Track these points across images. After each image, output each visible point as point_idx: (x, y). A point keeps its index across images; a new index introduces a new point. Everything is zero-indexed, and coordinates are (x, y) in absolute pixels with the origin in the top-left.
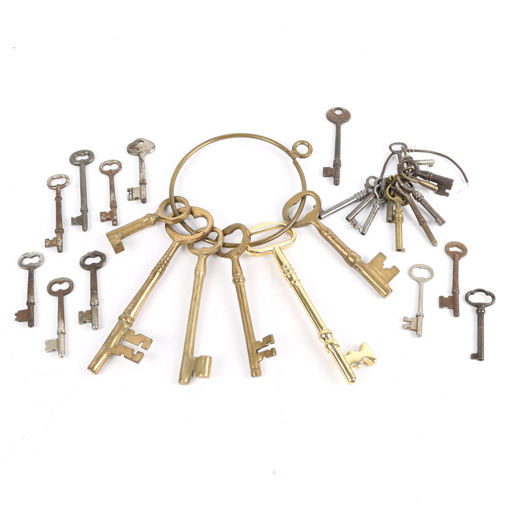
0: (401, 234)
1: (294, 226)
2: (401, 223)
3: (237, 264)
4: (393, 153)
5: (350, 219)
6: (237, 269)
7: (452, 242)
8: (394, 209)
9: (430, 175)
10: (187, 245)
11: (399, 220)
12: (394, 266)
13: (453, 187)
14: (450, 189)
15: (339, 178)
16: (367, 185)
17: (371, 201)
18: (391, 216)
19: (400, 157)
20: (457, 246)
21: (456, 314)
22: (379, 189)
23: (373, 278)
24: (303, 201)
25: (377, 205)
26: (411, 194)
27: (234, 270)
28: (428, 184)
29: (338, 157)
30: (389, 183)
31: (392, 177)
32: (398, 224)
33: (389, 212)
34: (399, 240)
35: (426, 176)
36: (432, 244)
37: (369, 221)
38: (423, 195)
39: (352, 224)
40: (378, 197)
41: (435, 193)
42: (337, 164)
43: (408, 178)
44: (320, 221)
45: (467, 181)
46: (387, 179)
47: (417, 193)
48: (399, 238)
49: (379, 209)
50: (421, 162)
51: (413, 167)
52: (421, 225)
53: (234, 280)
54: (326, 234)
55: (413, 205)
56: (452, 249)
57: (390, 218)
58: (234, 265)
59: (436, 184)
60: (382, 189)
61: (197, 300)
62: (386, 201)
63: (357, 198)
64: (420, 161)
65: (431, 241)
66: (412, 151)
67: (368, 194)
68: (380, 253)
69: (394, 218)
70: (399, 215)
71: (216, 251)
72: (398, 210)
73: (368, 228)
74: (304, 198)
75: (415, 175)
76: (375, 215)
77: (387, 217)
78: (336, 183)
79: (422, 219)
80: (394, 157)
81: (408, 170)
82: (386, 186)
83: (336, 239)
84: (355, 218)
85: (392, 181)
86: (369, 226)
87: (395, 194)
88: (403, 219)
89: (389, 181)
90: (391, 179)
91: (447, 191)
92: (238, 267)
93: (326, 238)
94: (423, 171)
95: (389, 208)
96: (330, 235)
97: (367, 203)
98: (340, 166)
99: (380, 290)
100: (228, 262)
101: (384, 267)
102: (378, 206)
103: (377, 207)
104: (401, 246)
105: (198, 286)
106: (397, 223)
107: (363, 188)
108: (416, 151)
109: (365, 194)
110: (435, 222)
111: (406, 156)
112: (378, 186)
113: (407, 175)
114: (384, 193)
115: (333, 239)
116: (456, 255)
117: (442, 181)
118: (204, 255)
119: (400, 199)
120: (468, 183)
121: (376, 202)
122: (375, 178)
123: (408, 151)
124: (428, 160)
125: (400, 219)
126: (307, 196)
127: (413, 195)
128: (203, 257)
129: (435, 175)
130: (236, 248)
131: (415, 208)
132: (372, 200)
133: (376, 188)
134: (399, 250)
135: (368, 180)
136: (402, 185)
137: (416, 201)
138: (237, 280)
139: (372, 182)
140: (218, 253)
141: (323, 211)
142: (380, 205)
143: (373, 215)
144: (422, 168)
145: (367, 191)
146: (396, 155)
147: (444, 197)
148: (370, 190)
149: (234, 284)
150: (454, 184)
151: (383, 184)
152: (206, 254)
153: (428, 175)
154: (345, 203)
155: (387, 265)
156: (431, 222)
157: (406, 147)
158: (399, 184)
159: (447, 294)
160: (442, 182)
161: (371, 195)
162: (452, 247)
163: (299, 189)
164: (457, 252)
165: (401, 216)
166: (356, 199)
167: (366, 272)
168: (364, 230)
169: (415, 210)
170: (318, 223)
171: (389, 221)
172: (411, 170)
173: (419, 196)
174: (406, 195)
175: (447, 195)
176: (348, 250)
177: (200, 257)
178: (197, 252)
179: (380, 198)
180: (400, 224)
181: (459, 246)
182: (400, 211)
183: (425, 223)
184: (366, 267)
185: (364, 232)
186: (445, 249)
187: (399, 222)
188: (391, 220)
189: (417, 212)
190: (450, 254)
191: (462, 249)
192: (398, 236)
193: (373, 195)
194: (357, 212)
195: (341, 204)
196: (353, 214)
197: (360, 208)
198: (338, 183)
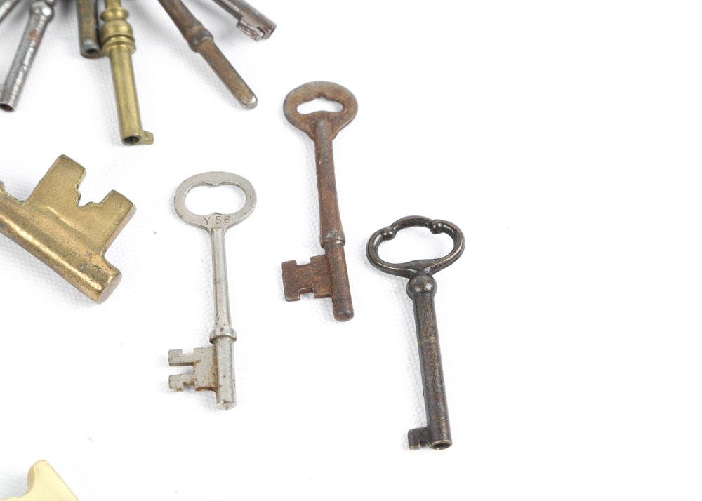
0: (130, 87)
2: (130, 52)
7: (305, 86)
8: (102, 8)
11: (119, 43)
12: (114, 194)
18: (92, 34)
20: (321, 95)
21: (343, 311)
23: (48, 242)
25: (40, 9)
32: (116, 57)
33: (85, 25)
34: (127, 106)
36: (240, 100)
37: (22, 60)
48: (126, 99)
49: (50, 19)
52: (194, 48)
56: (306, 109)
57: (91, 43)
65: (234, 93)
68: (63, 158)
69: (100, 38)
70: (116, 27)
72: (114, 11)
73: (21, 88)
76: (39, 43)
77: (82, 39)
79: (196, 28)
86: (24, 79)
88: (132, 39)
95: (83, 12)
99: (79, 279)
101: (83, 203)
102: (47, 11)
103: (41, 13)
106: (116, 52)
110: (239, 31)
116: (322, 124)
125: (123, 39)
134: (131, 140)
142: (51, 6)
143: (29, 38)
155: (92, 191)
156: (227, 36)
159: (305, 250)
162: (306, 100)
164: (323, 115)
165: (124, 29)
167: (25, 226)
171: (90, 53)
180: (125, 55)
181: (328, 94)
182: (120, 14)
183: (206, 38)
184: (21, 212)
185: (8, 100)
186: (284, 111)
187: (119, 49)
188: (95, 47)
189: (176, 9)
190: (303, 125)
191: (339, 101)
192: (121, 95)
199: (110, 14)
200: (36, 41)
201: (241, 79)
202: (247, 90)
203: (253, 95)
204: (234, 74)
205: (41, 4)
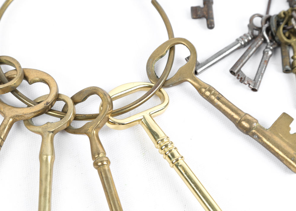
1: (164, 86)
3: (97, 141)
5: (236, 71)
6: (97, 148)
10: (24, 121)
15: (213, 18)
16: (251, 26)
17: (259, 46)
18: (288, 64)
23: (278, 147)
24: (172, 51)
25: (268, 51)
27: (95, 150)
30: (282, 20)
31: (284, 13)
33: (286, 60)
37: (261, 72)
39: (238, 78)
40: (268, 41)
42: (209, 1)
44: (197, 76)
46: (278, 16)
49: (271, 55)
53: (95, 164)
54: (208, 93)
57: (288, 67)
58: (94, 143)
60: (273, 28)
61: (48, 196)
62: (280, 44)
63: (241, 44)
67: (254, 38)
68: (284, 114)
71: (65, 127)
73: (260, 82)
74: (172, 49)
76: (267, 65)
77: (284, 65)
78: (211, 26)
82: (278, 25)
83: (222, 99)
84: (242, 69)
85: (284, 18)
86: (261, 79)
87: (291, 35)
89: (281, 18)
90: (283, 15)
92: (99, 146)
93: (208, 99)
95: (284, 54)
96: (214, 94)
97: (254, 49)
98: (213, 3)
99: (290, 164)
100: (83, 140)
101: (292, 132)
102: (270, 53)
103: (268, 53)
105: (47, 175)
107: (246, 31)
109: (250, 38)
112: (267, 25)
114: (276, 33)
115: (219, 99)
118: (50, 132)
121: (266, 48)
122: (261, 16)
126: (177, 46)
128: (48, 135)
130: (94, 120)
132: (261, 45)
135: (251, 20)
138: (100, 164)
139: (258, 22)
140: (69, 129)
141: (199, 64)
142: (271, 50)
143: (264, 63)
145: (252, 33)
148: (256, 33)
149: (97, 168)
151: (274, 23)
152: (53, 132)
154: (225, 52)
161: (259, 39)
163: (165, 38)
166: (239, 45)
167: (268, 140)
170: (196, 80)
171: (286, 71)
176: (239, 112)
177: (45, 136)
178: (40, 130)
179: (271, 41)
184: (268, 133)
185: (256, 87)
188: (290, 69)
193: (261, 39)
194: (244, 61)
195: (221, 52)
196: (239, 65)
197: (246, 56)
198: (213, 26)
205: (268, 50)
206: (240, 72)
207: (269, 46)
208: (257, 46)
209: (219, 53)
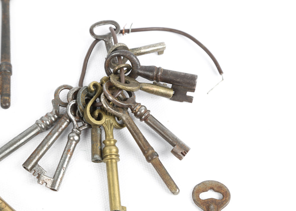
0: (116, 182)
2: (116, 163)
4: (97, 40)
5: (29, 167)
7: (203, 183)
8: (104, 138)
9: (158, 73)
11: (111, 159)
13: (197, 88)
14: (193, 90)
15: (9, 95)
16: (57, 102)
17: (63, 130)
18: (99, 153)
19: (108, 46)
20: (212, 188)
22: (75, 107)
25: (73, 137)
26: (129, 110)
28: (155, 89)
29: (5, 58)
30: (92, 94)
31: (95, 85)
32: (110, 166)
33: (95, 147)
34: (114, 194)
35: (151, 74)
36: (171, 190)
37: (63, 165)
38: (148, 109)
39: (34, 175)
40: (75, 123)
41: (170, 99)
42: (5, 71)
43: (120, 86)
45: (221, 72)
46: (88, 89)
47: (138, 107)
48: (114, 190)
49: (77, 142)
50: (142, 51)
51: (128, 62)
52: (149, 161)
55: (133, 128)
56: (204, 196)
57: (97, 157)
59: (170, 85)
60: (80, 107)
62: (90, 126)
63: (41, 127)
64: (140, 48)
66: (127, 31)
67: (60, 117)
69: (103, 155)
70: (111, 150)
72: (110, 141)
73: (61, 180)
75: (133, 75)
76: (71, 155)
77: (93, 154)
78: (5, 104)
79: (150, 152)
80: (100, 45)
81: (121, 69)
82: (87, 101)
84: (39, 163)
85: (96, 91)
86: (63, 175)
87: (103, 113)
88: (117, 156)
89: (91, 92)
90: (93, 89)
91: (189, 94)
94: (146, 67)
97: (57, 134)
98: (11, 73)
102: (76, 138)
103: (74, 139)
104: (118, 205)
106: (110, 163)
108: (134, 30)
109: (53, 119)
110: (172, 154)
111: (116, 46)
112: (73, 103)
113: (120, 80)
114: (83, 114)
116: (212, 207)
117: (178, 80)
119: (112, 121)
120: (223, 75)
121: (73, 132)
122: (69, 88)
123: (121, 32)
124: (153, 46)
125: (114, 156)
127: (132, 110)
129: (165, 72)
131: (137, 134)
132: (65, 128)
133: (69, 107)
135: (56, 94)
136: (111, 98)
137: (137, 121)
142: (78, 135)
143: (68, 153)
144: (144, 61)
145: (57, 113)
146: (102, 43)
147: (185, 104)
148: (61, 110)
150: (199, 82)
151: (81, 98)
153: (155, 73)
154: (20, 140)
156: (164, 152)
157: (117, 26)
158: (106, 97)
160: (179, 82)
161: (63, 120)
162: (203, 191)
164: (212, 201)
165: (114, 150)
166: (39, 129)
168: (54, 183)
169: (136, 137)
171: (96, 161)
172: (125, 69)
173: (143, 111)
174: (120, 114)
175: (190, 100)
179: (77, 122)
180: (114, 165)
181: (215, 188)
182: (112, 142)
183: (155, 157)
185: (54, 187)
186: (193, 197)
187: (111, 162)
188: (100, 159)
189: (141, 141)
190: (202, 206)
191: (221, 193)
192: (112, 188)
193: (66, 120)
194: (41, 153)
195: (13, 141)
196: (34, 158)
197: (45, 146)
198: (7, 104)
199: (108, 142)
200: (70, 154)
201: (172, 180)
202: (175, 186)
203: (178, 188)
204: (169, 177)
205: (74, 134)
206: (37, 166)
207: (75, 130)
208: (60, 130)
209: (10, 143)
